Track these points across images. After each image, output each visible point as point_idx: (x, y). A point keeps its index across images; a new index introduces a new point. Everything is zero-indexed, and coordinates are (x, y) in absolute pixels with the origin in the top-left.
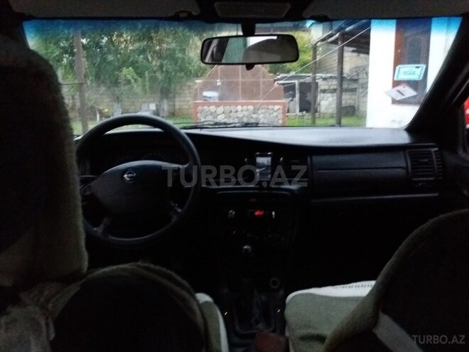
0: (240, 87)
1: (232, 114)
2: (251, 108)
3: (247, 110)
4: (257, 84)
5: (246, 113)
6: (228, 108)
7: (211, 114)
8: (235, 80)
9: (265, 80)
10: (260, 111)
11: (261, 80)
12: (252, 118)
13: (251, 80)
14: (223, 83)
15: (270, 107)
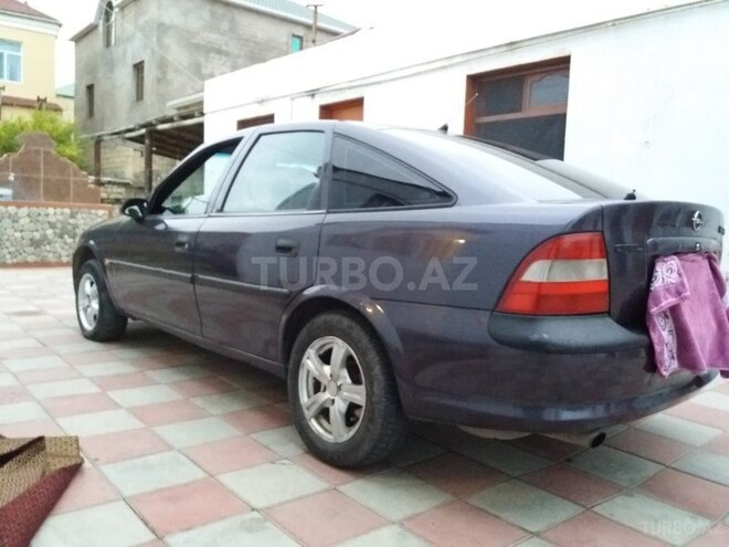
0: (42, 184)
1: (40, 219)
2: (67, 211)
3: (62, 214)
4: (67, 183)
5: (61, 218)
6: (35, 210)
7: (10, 216)
8: (34, 175)
9: (77, 179)
10: (79, 216)
11: (72, 178)
12: (69, 224)
13: (58, 177)
14: (16, 178)
15: (93, 211)
